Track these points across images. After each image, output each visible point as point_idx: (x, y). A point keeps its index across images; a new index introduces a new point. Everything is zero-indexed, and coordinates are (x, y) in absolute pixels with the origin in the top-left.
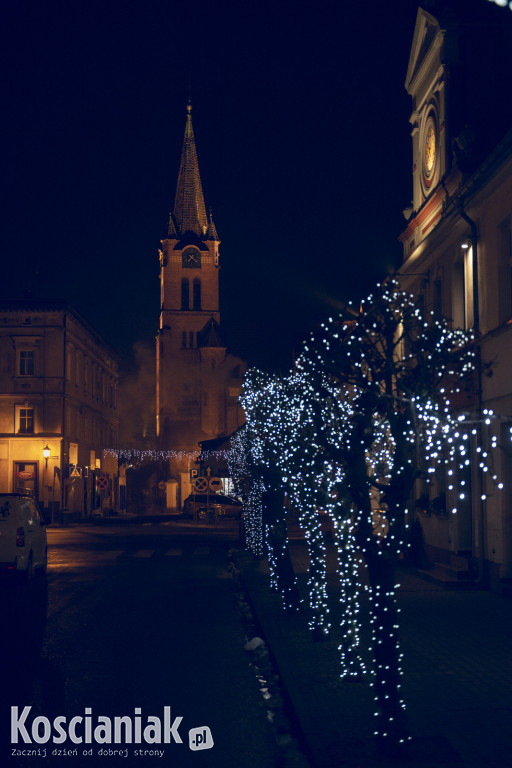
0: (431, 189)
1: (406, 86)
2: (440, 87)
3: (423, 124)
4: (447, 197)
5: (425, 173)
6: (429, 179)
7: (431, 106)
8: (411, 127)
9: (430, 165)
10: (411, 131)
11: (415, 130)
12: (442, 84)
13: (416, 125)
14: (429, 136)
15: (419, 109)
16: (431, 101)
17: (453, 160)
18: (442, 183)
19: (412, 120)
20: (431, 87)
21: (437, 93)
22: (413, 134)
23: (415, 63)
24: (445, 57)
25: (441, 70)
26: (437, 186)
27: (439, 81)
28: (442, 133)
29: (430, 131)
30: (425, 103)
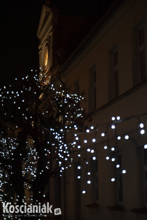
0: (46, 73)
1: (37, 35)
2: (51, 34)
3: (43, 49)
4: (53, 74)
5: (44, 67)
6: (45, 69)
7: (47, 42)
8: (39, 50)
9: (46, 64)
10: (39, 52)
11: (40, 51)
12: (52, 33)
13: (41, 49)
14: (46, 53)
15: (42, 43)
16: (47, 40)
17: (55, 61)
18: (51, 70)
19: (39, 48)
20: (47, 34)
21: (49, 37)
22: (39, 53)
23: (41, 26)
24: (53, 22)
25: (51, 27)
26: (48, 72)
27: (50, 32)
28: (51, 51)
29: (46, 51)
30: (45, 41)
